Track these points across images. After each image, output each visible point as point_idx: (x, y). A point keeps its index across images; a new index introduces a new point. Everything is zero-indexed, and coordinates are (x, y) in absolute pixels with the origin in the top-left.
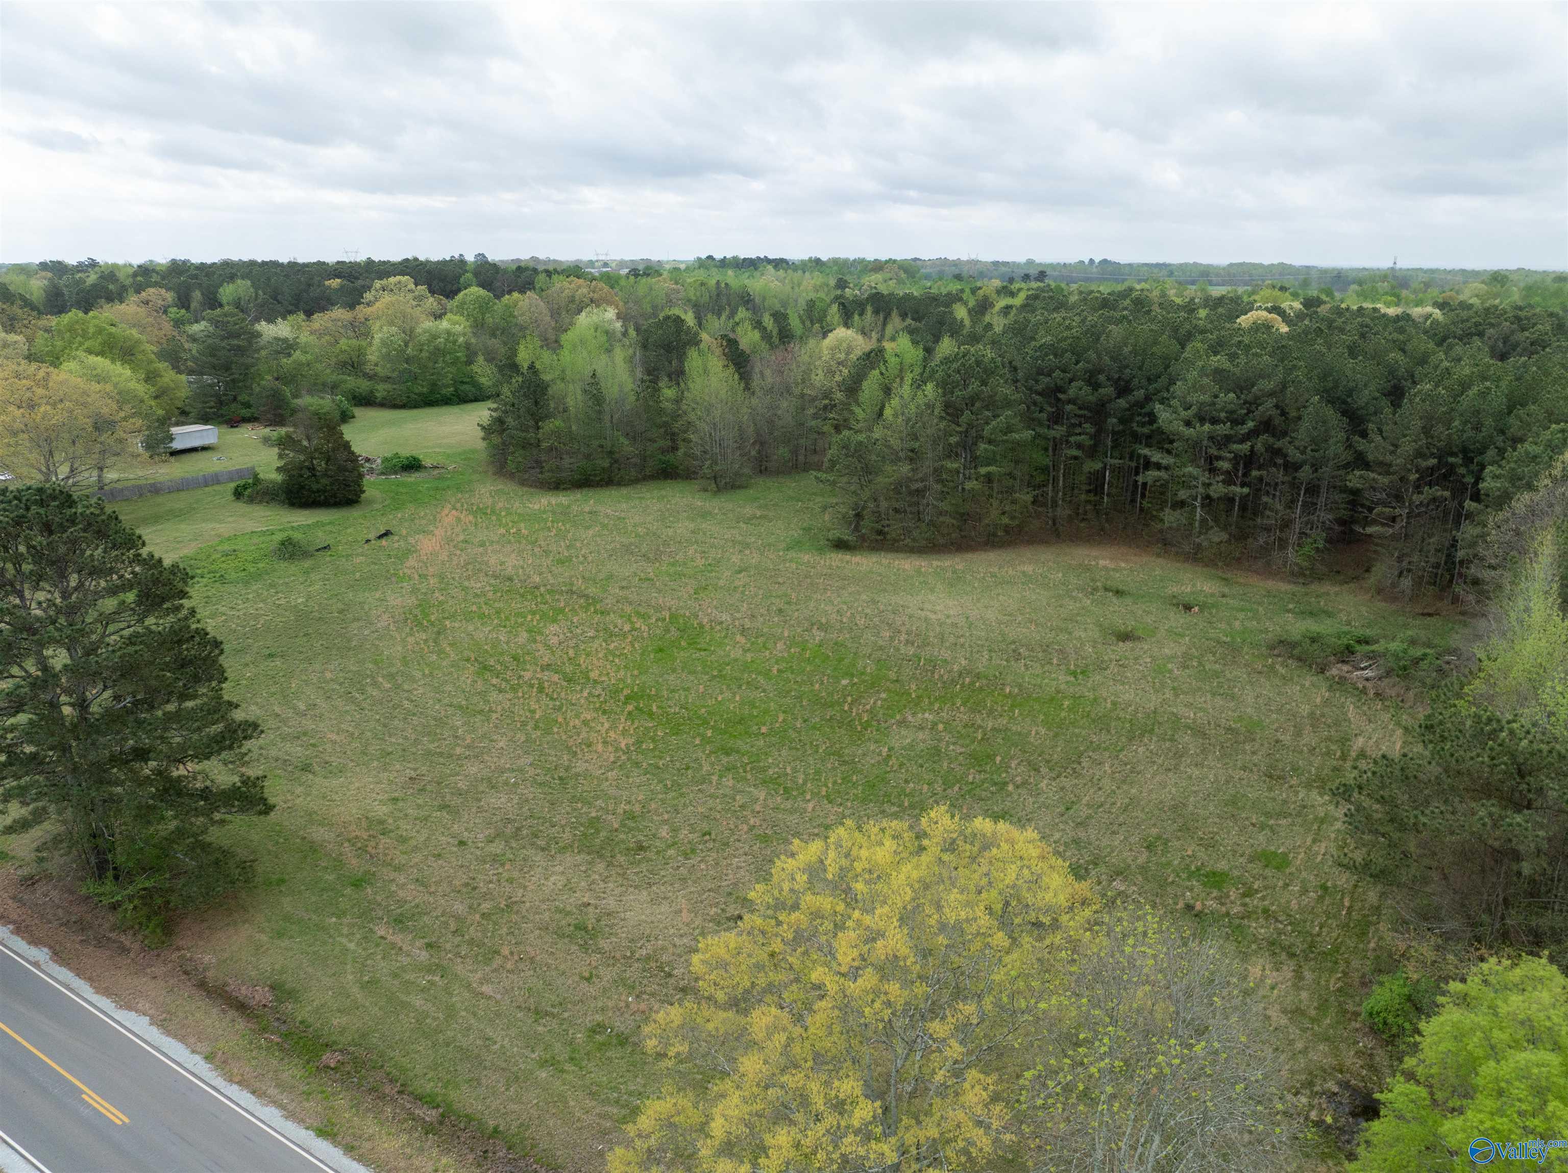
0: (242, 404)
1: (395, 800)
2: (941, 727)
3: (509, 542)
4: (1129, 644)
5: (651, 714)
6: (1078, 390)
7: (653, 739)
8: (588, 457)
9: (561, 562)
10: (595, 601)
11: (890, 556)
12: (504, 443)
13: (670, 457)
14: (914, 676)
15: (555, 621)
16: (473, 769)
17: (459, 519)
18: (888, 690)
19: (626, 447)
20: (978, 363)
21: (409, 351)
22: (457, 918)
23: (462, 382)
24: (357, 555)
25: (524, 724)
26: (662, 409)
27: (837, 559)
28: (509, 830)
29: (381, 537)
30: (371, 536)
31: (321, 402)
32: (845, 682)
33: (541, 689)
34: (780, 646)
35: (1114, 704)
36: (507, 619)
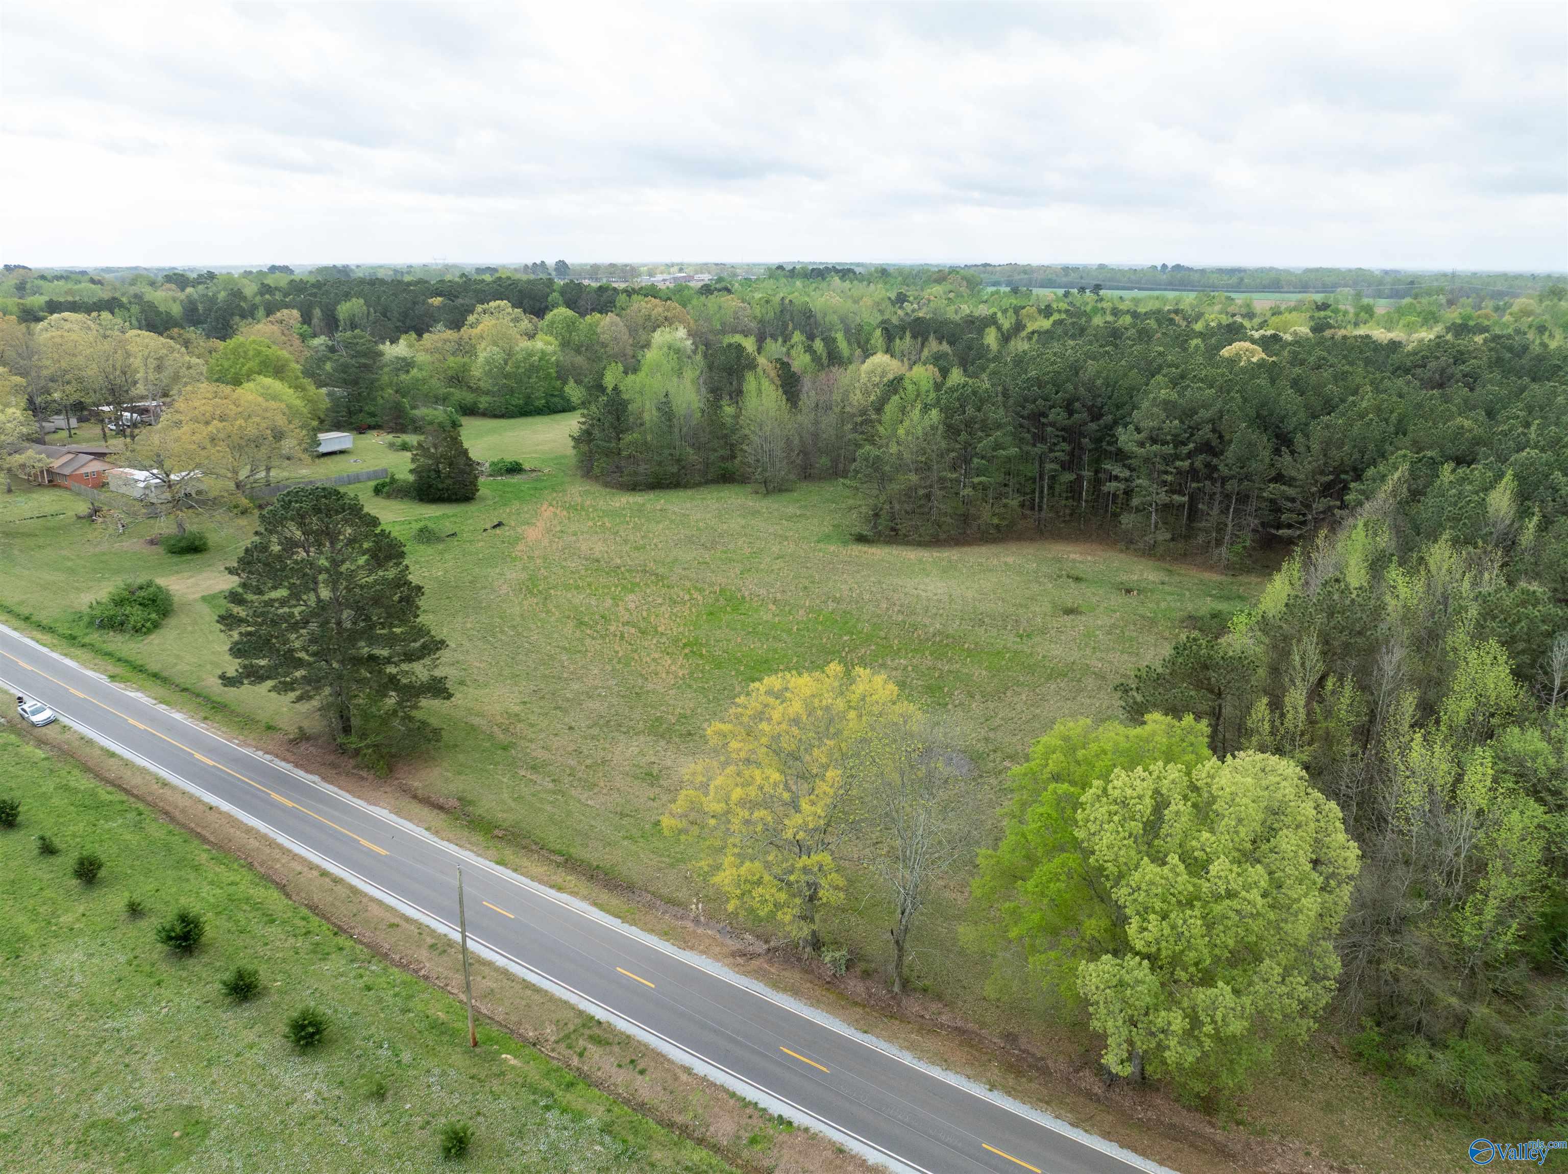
0: (369, 413)
1: (525, 703)
2: (910, 668)
3: (596, 533)
4: (1072, 617)
5: (701, 656)
6: (1057, 415)
7: (702, 672)
8: (660, 464)
9: (637, 549)
10: (663, 578)
11: (900, 548)
12: (591, 452)
13: (728, 465)
14: (899, 636)
15: (632, 591)
16: (576, 686)
17: (555, 515)
18: (877, 644)
19: (692, 455)
20: (974, 393)
21: (508, 368)
22: (571, 768)
23: (552, 395)
24: (479, 541)
25: (610, 660)
26: (723, 424)
27: (858, 550)
28: (602, 722)
29: (495, 527)
30: (488, 526)
31: (436, 413)
32: (845, 638)
33: (622, 637)
34: (801, 612)
35: (1044, 657)
36: (596, 589)
